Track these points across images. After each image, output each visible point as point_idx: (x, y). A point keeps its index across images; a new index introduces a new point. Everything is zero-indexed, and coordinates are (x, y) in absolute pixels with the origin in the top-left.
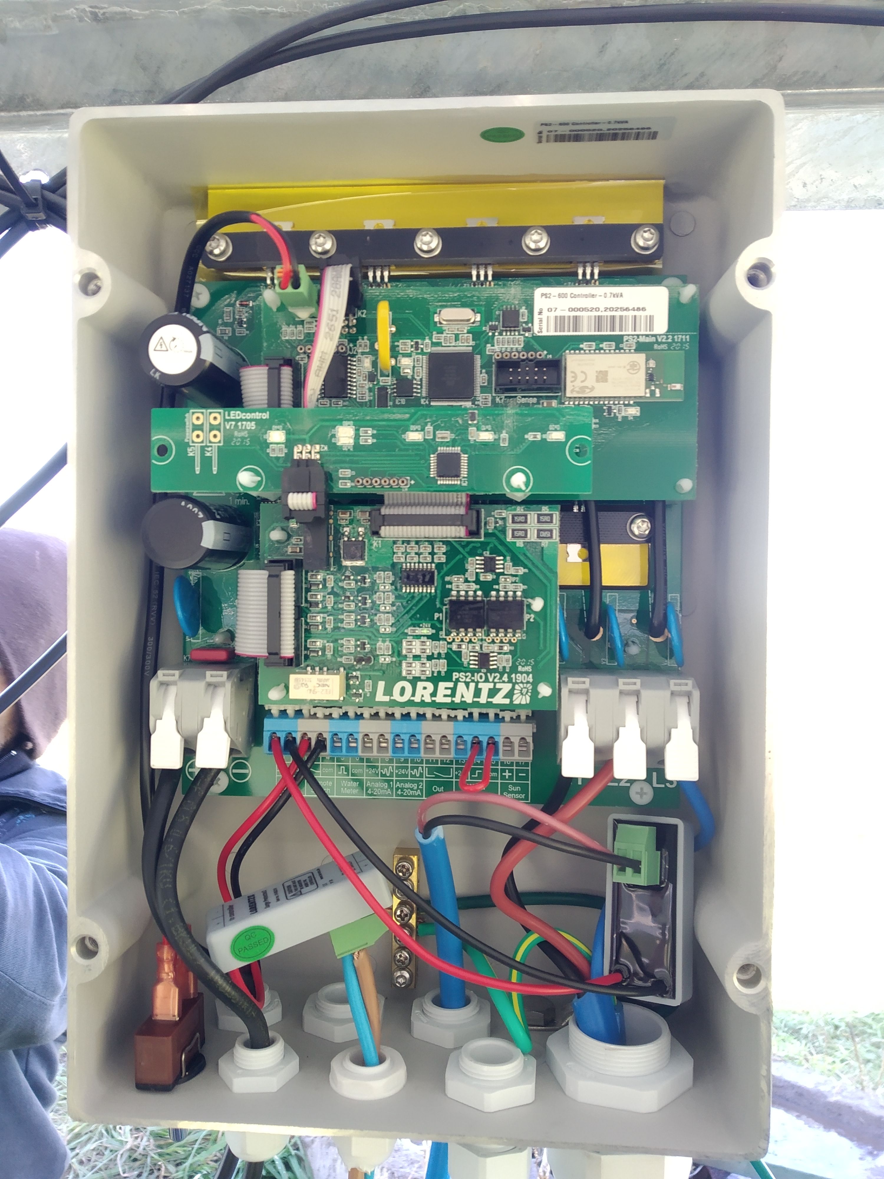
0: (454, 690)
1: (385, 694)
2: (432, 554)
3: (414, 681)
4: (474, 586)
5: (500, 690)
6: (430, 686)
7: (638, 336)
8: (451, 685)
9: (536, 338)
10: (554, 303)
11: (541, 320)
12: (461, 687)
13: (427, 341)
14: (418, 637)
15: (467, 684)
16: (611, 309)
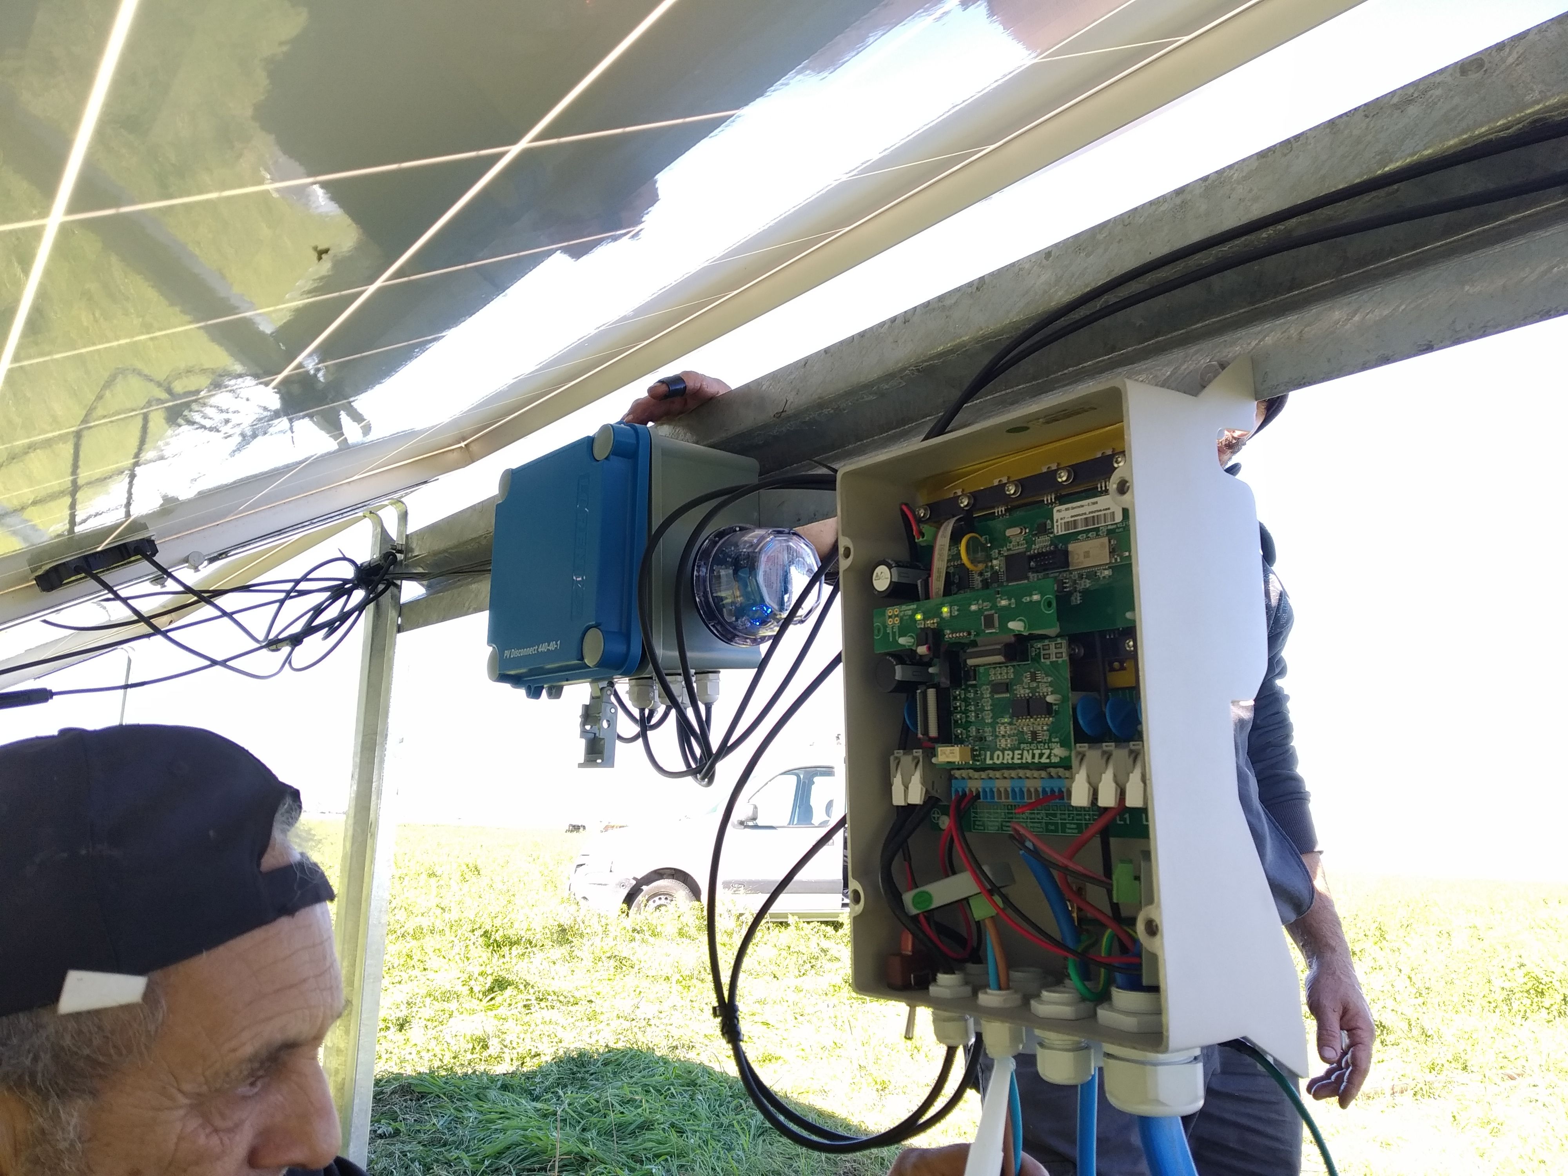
0: (1022, 755)
1: (990, 759)
2: (1007, 673)
3: (1003, 750)
4: (1027, 691)
5: (1044, 754)
6: (1010, 753)
7: (1107, 525)
8: (1020, 752)
9: (1056, 537)
10: (1064, 514)
11: (1057, 526)
12: (1025, 752)
13: (1005, 549)
14: (1003, 724)
15: (1028, 751)
16: (1092, 512)
